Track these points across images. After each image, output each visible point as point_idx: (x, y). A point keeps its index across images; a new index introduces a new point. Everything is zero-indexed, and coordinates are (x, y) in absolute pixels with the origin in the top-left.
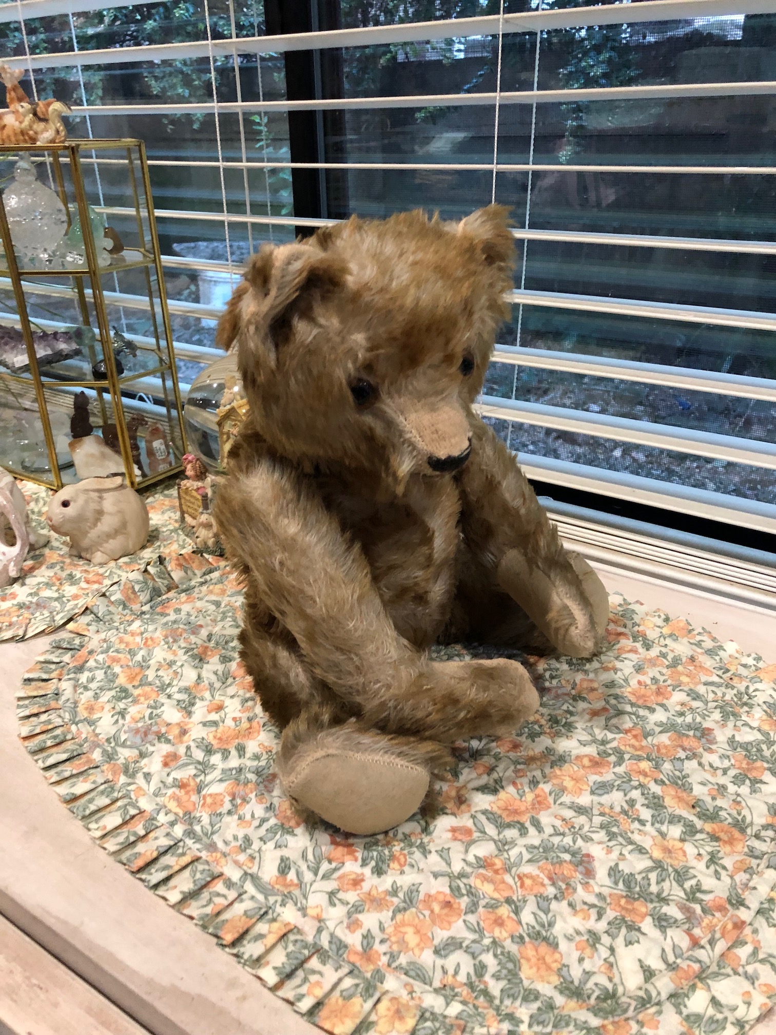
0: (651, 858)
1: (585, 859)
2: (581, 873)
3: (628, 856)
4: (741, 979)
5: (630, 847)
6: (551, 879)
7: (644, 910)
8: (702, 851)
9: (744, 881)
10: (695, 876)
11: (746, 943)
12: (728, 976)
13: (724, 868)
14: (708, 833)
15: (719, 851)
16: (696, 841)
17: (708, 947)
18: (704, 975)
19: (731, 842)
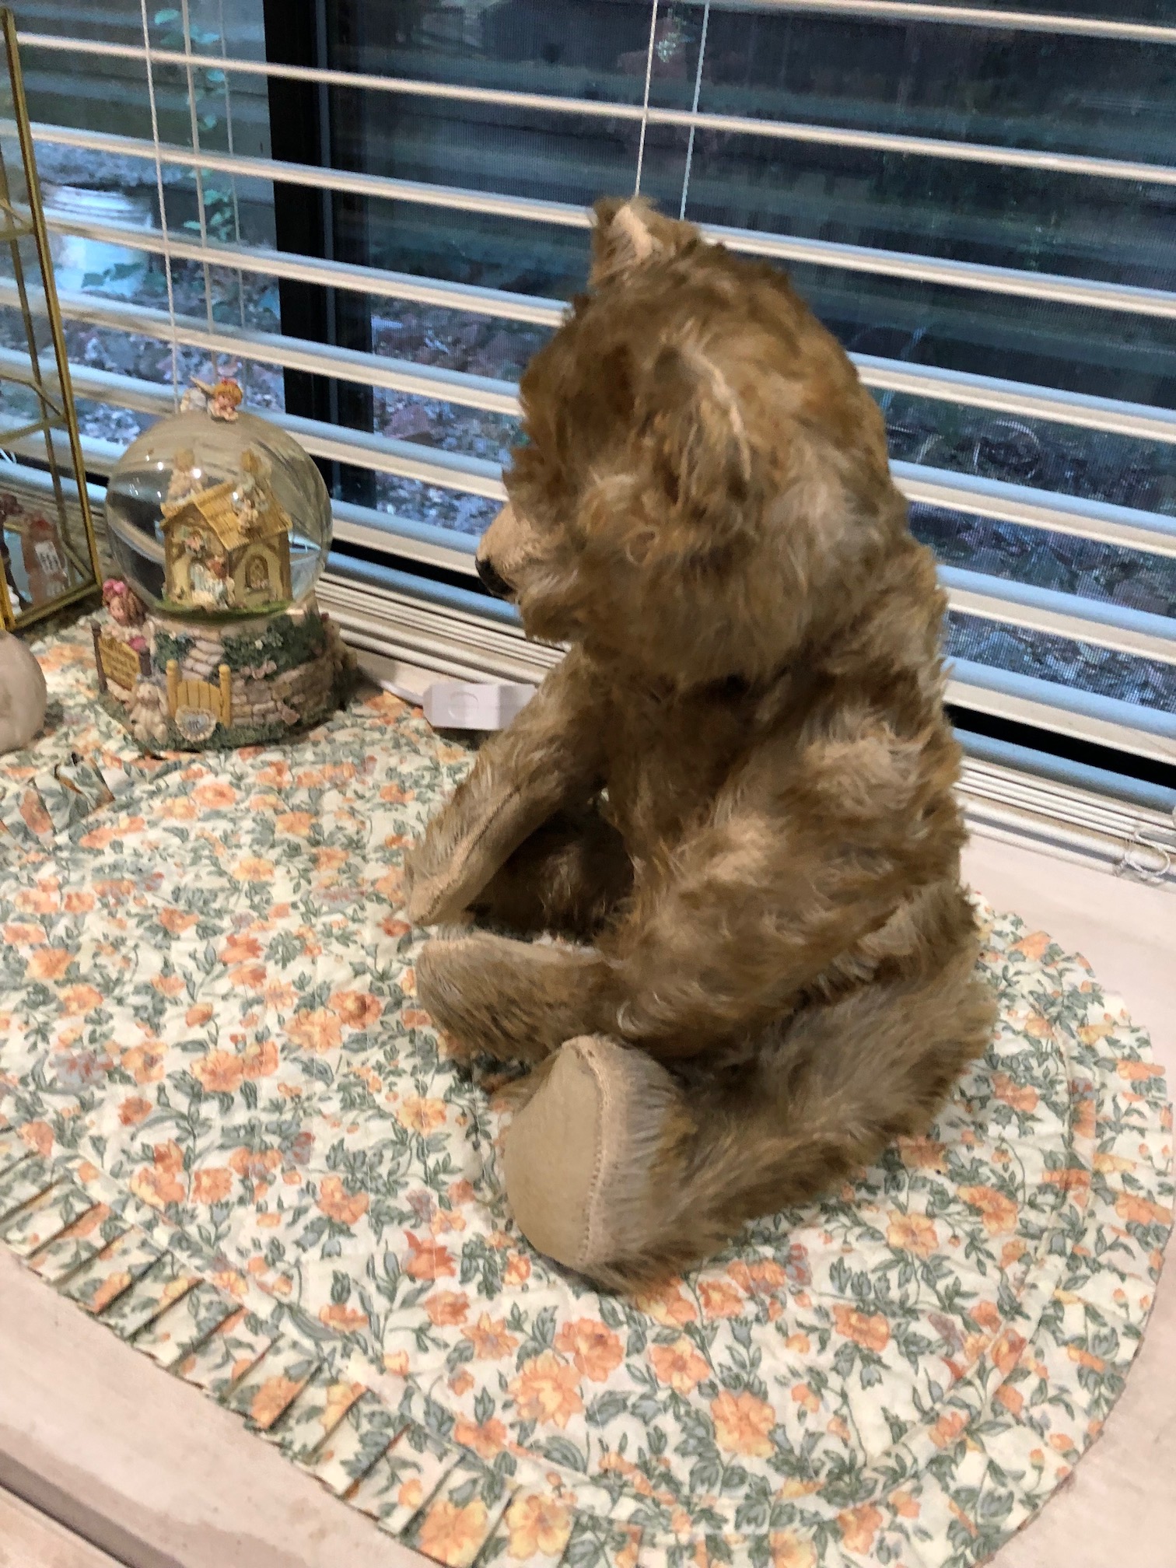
0: (887, 1245)
1: (795, 1253)
2: (791, 1277)
3: (855, 1245)
4: (1027, 1431)
5: (857, 1230)
6: (748, 1289)
7: (883, 1329)
8: (959, 1232)
9: (1019, 1275)
10: (951, 1272)
11: (1029, 1373)
12: (1008, 1426)
13: (990, 1255)
14: (965, 1203)
15: (981, 1230)
16: (949, 1215)
17: (977, 1382)
18: (974, 1427)
19: (997, 1216)
